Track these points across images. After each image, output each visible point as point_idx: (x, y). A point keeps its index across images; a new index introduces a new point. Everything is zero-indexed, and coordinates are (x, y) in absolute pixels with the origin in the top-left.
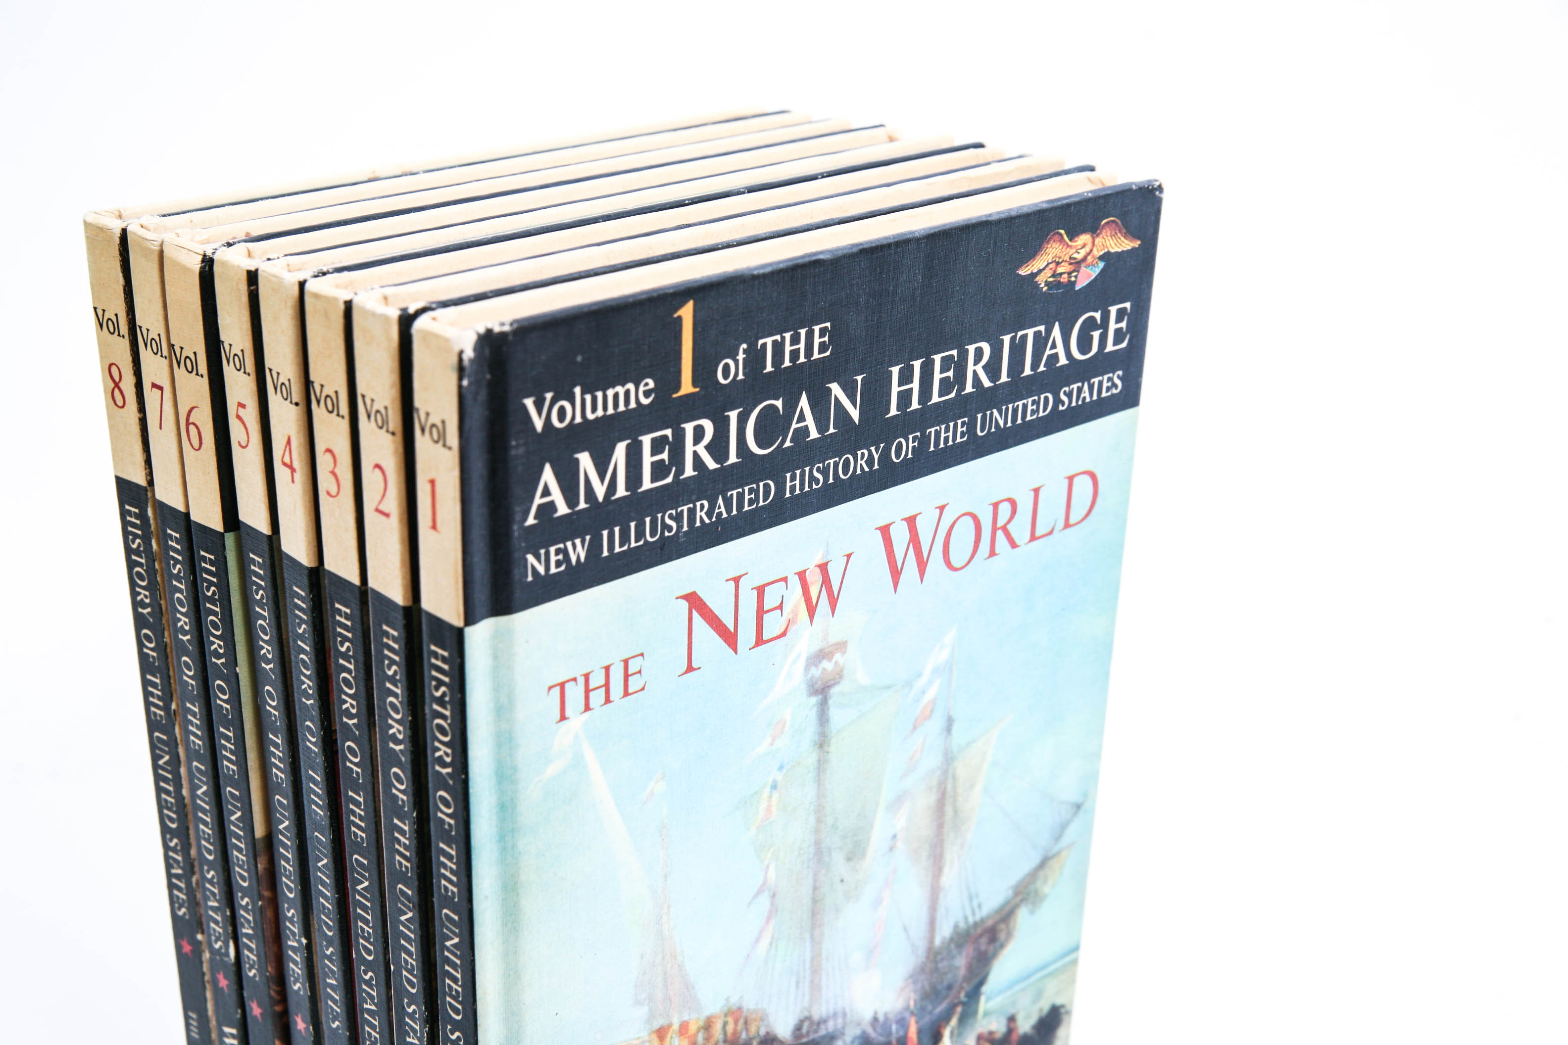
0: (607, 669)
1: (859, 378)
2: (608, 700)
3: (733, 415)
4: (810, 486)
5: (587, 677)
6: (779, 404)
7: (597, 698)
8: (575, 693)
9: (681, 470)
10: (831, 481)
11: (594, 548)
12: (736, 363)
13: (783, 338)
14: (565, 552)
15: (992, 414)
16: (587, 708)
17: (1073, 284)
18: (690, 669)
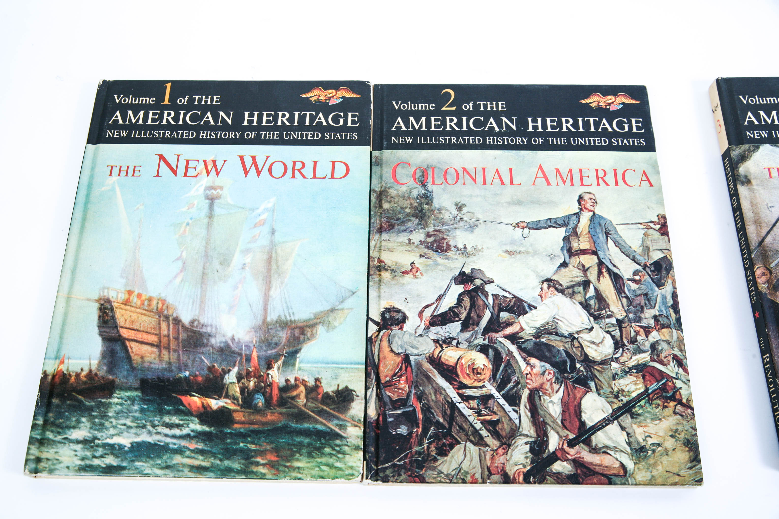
0: (128, 167)
1: (232, 112)
2: (127, 175)
3: (182, 113)
4: (210, 136)
5: (121, 167)
6: (199, 113)
7: (123, 173)
8: (116, 171)
9: (162, 121)
10: (219, 137)
11: (129, 134)
12: (185, 100)
13: (202, 97)
14: (120, 133)
15: (291, 134)
16: (119, 175)
17: (328, 103)
18: (158, 175)
